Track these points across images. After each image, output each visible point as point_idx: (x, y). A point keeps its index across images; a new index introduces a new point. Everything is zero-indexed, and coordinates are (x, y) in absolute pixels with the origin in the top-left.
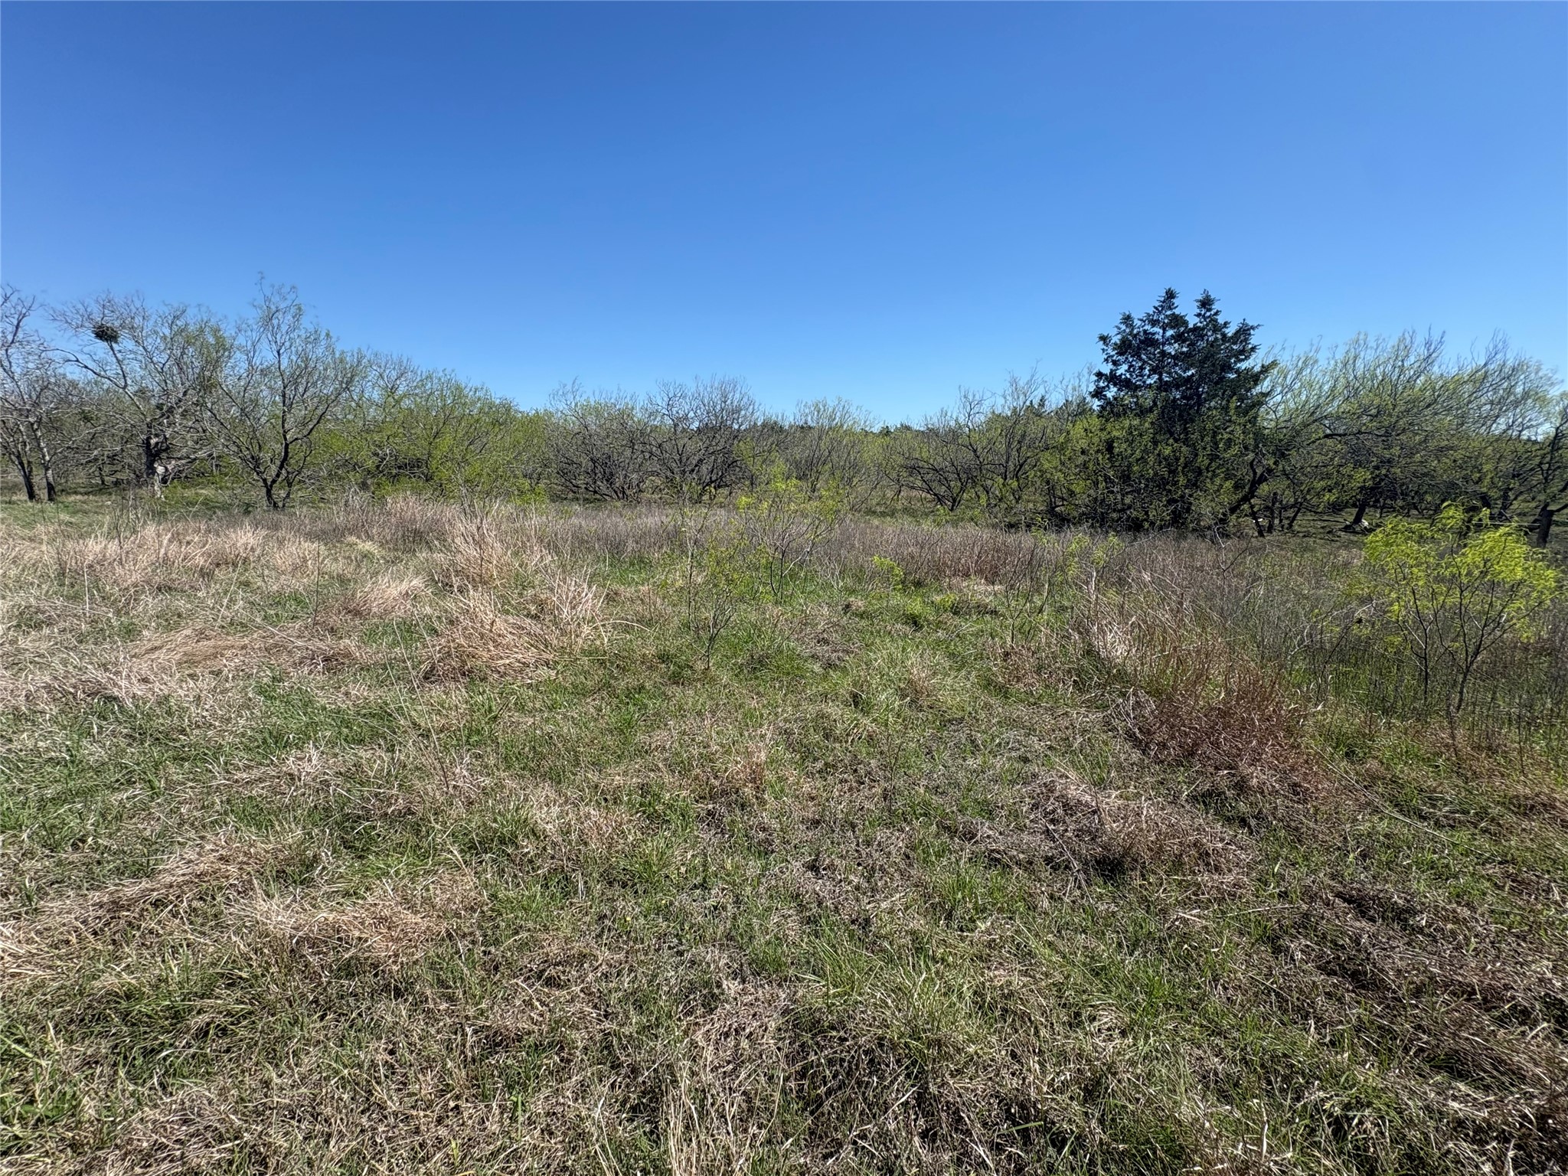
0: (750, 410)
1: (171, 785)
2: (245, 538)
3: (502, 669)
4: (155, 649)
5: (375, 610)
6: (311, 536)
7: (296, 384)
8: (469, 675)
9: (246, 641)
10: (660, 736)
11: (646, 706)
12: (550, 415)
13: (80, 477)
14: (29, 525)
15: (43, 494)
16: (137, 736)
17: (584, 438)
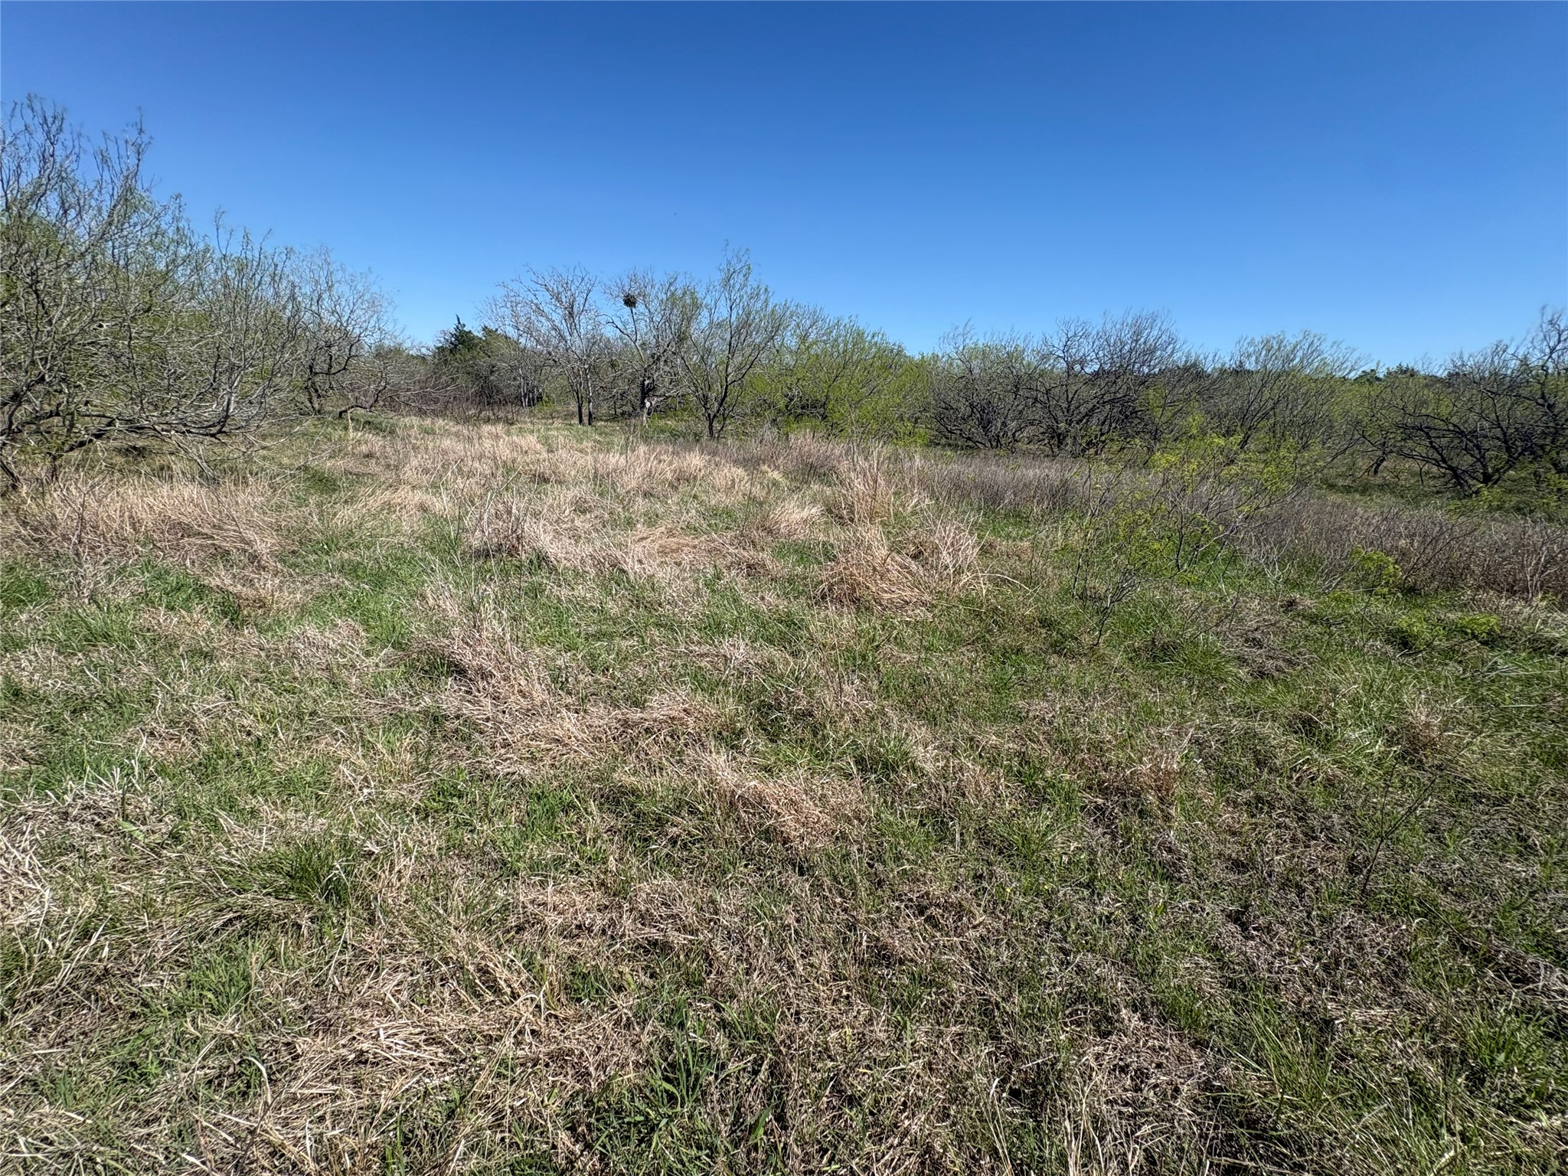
0: (1169, 350)
1: (653, 643)
2: (695, 460)
3: (884, 603)
4: (643, 539)
5: (782, 530)
6: (736, 462)
7: (740, 334)
8: (858, 603)
9: (696, 542)
10: (1039, 706)
11: (1024, 670)
12: (935, 358)
13: (604, 409)
14: (580, 441)
15: (585, 419)
16: (637, 602)
17: (967, 381)
